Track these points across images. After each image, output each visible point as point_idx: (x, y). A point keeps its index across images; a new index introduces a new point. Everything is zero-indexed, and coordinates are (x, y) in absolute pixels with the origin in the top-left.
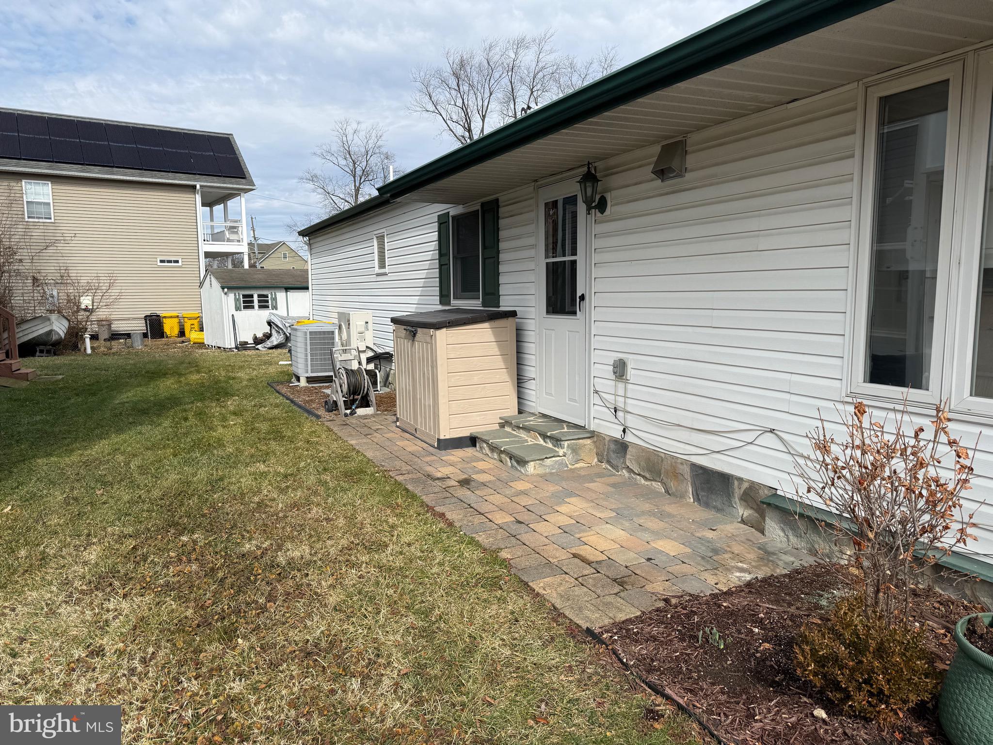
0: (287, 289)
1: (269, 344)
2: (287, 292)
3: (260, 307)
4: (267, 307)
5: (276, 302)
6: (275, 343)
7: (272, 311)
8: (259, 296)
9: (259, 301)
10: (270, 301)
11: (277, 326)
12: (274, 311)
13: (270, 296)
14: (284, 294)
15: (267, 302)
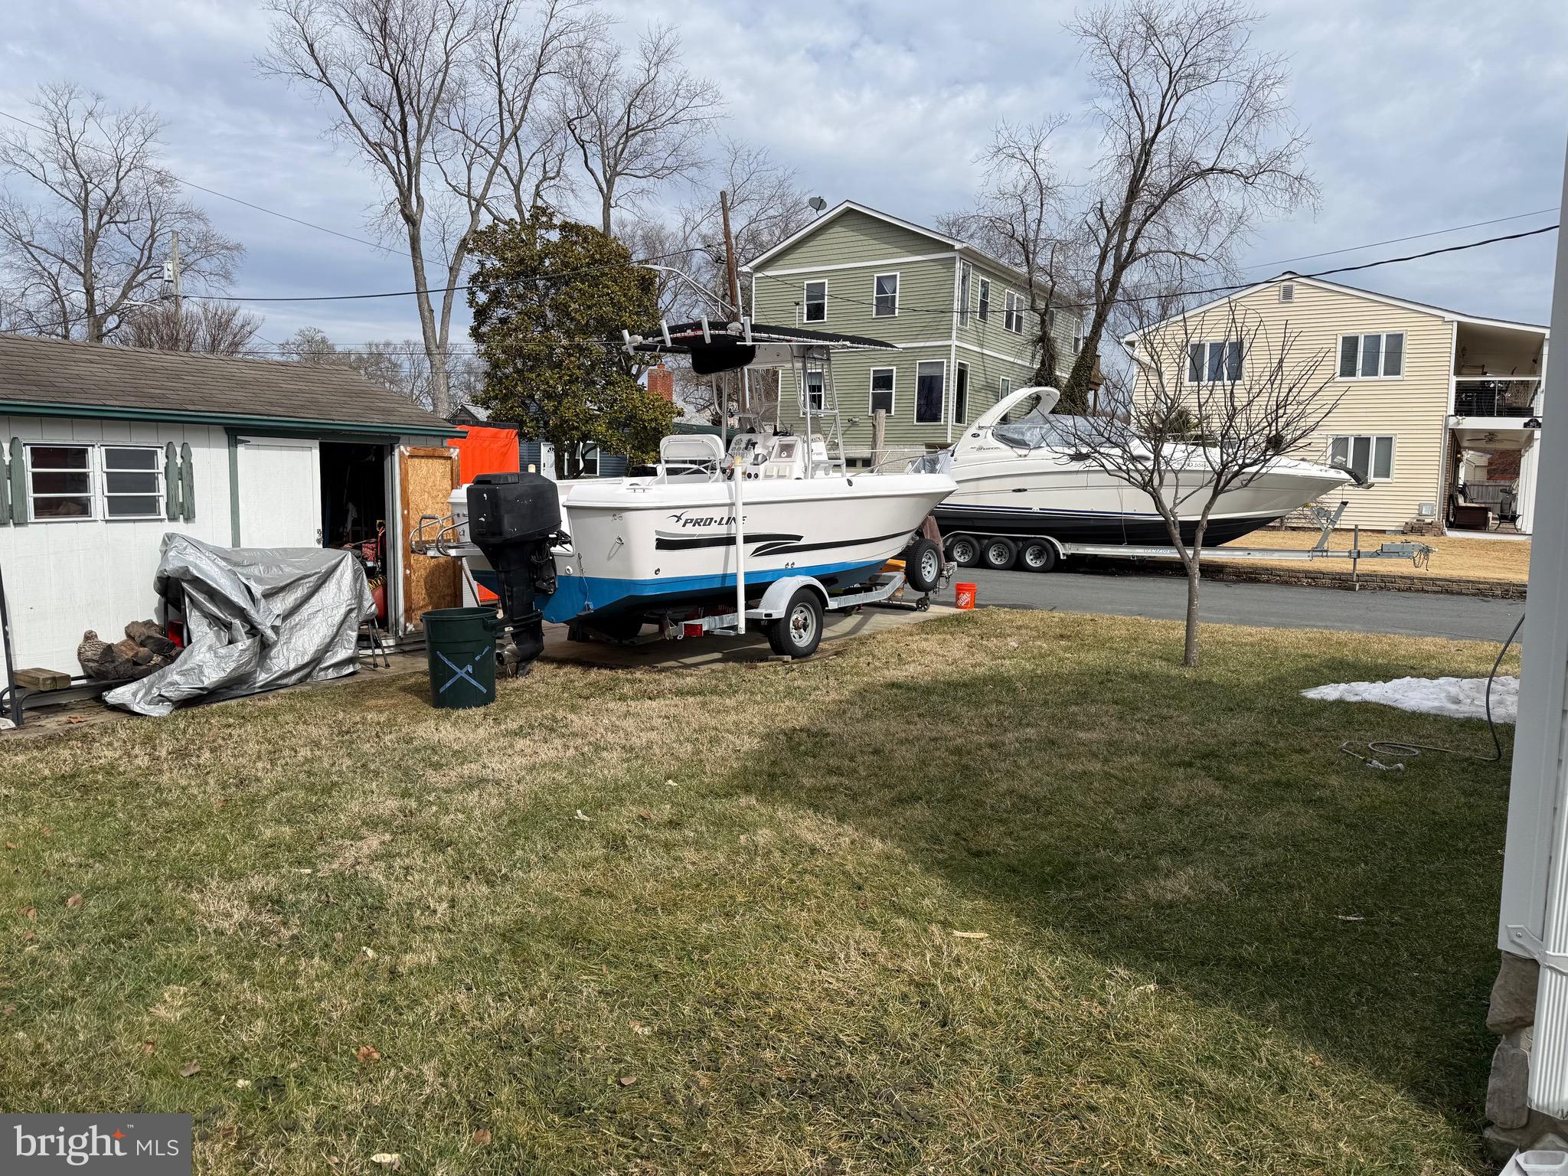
0: (237, 432)
1: (177, 679)
2: (233, 443)
3: (117, 507)
4: (148, 507)
5: (190, 488)
6: (212, 676)
7: (169, 527)
8: (114, 458)
9: (114, 483)
10: (162, 482)
11: (213, 594)
12: (180, 527)
13: (161, 459)
14: (224, 453)
15: (150, 482)
